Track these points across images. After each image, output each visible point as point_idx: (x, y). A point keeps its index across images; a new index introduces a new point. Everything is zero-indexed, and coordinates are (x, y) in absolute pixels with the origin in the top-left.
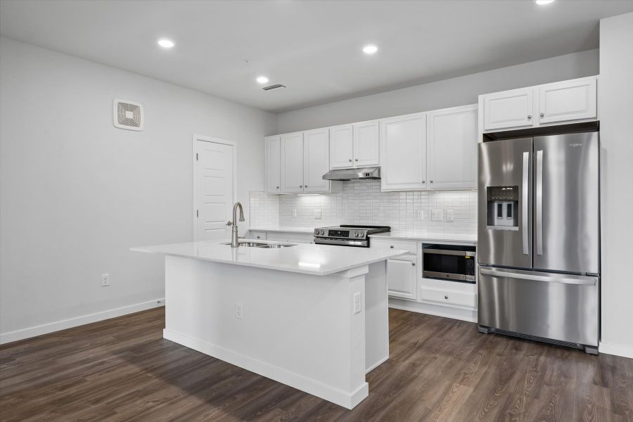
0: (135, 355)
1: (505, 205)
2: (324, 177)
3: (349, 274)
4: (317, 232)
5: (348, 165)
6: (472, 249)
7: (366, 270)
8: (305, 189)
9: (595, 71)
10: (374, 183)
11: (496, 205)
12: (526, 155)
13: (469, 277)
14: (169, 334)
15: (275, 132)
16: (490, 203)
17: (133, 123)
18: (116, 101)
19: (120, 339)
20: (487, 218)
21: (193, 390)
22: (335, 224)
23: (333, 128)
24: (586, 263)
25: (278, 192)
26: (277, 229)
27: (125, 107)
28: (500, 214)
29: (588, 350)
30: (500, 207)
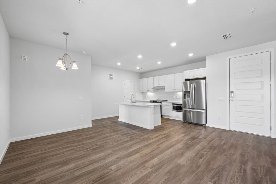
0: (114, 122)
1: (188, 95)
2: (152, 89)
3: (150, 107)
4: (150, 101)
5: (157, 86)
6: (182, 105)
7: (154, 106)
8: (148, 91)
9: (205, 67)
10: (163, 90)
11: (186, 95)
12: (191, 84)
13: (181, 111)
14: (119, 120)
15: (142, 78)
16: (185, 95)
17: (112, 78)
18: (109, 74)
19: (110, 120)
20: (184, 97)
21: (125, 126)
22: (155, 99)
23: (154, 77)
24: (203, 107)
25: (142, 92)
26: (142, 100)
27: (110, 75)
28: (187, 97)
29: (204, 125)
30: (187, 95)
